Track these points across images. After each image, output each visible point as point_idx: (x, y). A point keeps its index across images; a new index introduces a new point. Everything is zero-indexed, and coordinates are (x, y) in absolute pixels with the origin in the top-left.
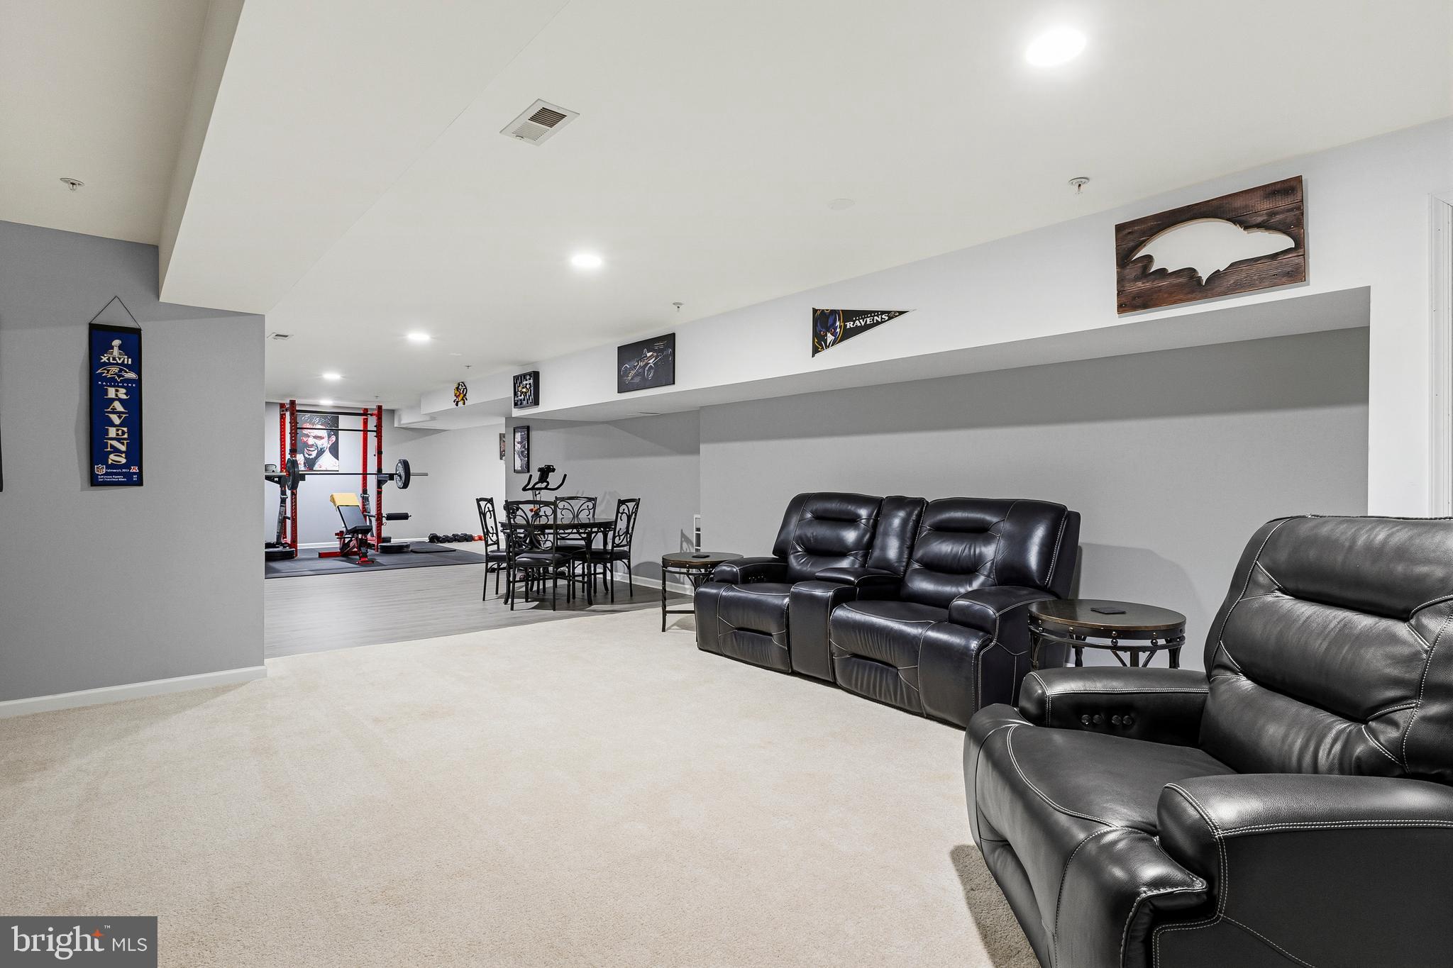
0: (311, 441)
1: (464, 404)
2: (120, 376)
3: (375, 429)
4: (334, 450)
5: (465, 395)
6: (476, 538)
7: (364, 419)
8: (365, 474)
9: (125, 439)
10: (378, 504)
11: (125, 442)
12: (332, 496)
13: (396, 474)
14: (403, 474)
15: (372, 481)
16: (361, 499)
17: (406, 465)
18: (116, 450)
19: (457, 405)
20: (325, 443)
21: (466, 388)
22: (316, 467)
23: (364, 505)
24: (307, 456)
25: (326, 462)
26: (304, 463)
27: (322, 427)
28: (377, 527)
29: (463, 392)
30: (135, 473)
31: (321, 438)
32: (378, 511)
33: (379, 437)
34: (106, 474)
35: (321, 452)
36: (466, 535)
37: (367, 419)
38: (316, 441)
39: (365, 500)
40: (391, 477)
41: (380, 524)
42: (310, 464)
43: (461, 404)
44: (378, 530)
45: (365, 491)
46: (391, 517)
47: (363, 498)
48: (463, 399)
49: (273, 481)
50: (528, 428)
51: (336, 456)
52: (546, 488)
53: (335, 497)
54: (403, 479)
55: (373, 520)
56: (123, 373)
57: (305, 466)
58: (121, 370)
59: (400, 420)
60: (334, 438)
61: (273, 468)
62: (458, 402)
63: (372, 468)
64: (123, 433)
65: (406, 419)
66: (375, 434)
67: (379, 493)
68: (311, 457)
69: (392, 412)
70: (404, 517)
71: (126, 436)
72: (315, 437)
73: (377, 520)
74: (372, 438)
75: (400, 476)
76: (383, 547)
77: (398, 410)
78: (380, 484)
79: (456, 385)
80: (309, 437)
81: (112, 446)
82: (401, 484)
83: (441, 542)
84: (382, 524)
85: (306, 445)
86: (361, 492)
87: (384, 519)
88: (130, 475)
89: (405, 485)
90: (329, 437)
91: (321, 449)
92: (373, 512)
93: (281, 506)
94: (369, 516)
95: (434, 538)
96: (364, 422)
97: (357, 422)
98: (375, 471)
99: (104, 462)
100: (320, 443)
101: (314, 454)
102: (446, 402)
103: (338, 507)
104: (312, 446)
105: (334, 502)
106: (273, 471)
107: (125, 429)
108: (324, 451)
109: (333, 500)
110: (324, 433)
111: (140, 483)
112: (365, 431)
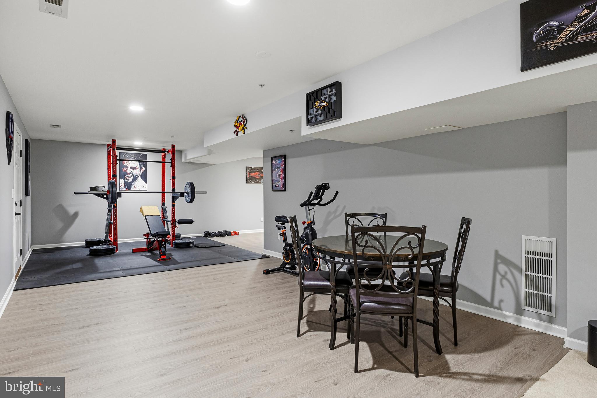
0: (129, 171)
1: (244, 133)
3: (170, 161)
4: (144, 177)
5: (245, 125)
6: (233, 234)
7: (163, 156)
8: (164, 192)
10: (172, 213)
12: (141, 208)
13: (186, 192)
14: (190, 192)
15: (168, 197)
16: (161, 209)
17: (192, 186)
19: (237, 135)
20: (138, 172)
21: (246, 119)
22: (132, 188)
23: (163, 213)
24: (126, 180)
25: (139, 184)
26: (125, 185)
27: (135, 160)
28: (172, 229)
29: (244, 122)
31: (135, 169)
32: (172, 218)
33: (173, 167)
35: (135, 178)
36: (227, 232)
37: (165, 155)
38: (132, 171)
39: (164, 210)
40: (182, 194)
41: (174, 227)
42: (128, 186)
43: (241, 133)
44: (172, 231)
45: (164, 204)
46: (181, 222)
47: (163, 208)
48: (243, 129)
49: (103, 197)
50: (284, 157)
51: (145, 180)
52: (318, 204)
53: (143, 209)
54: (190, 195)
55: (169, 224)
57: (125, 187)
59: (186, 157)
60: (144, 169)
61: (103, 188)
62: (238, 132)
63: (168, 188)
65: (190, 156)
66: (170, 164)
67: (173, 206)
68: (129, 181)
69: (181, 152)
70: (190, 222)
72: (132, 168)
73: (172, 224)
74: (168, 167)
75: (188, 194)
76: (176, 244)
77: (185, 150)
78: (174, 199)
79: (236, 118)
80: (127, 167)
82: (188, 200)
83: (212, 237)
84: (175, 227)
85: (126, 173)
86: (161, 204)
87: (177, 223)
89: (192, 200)
90: (141, 168)
91: (136, 176)
92: (169, 218)
93: (108, 215)
94: (167, 221)
95: (207, 234)
96: (163, 157)
97: (159, 157)
98: (170, 190)
100: (134, 172)
101: (131, 179)
102: (228, 134)
103: (145, 216)
104: (130, 174)
105: (142, 213)
106: (103, 190)
108: (137, 178)
109: (142, 211)
110: (137, 165)
112: (164, 162)
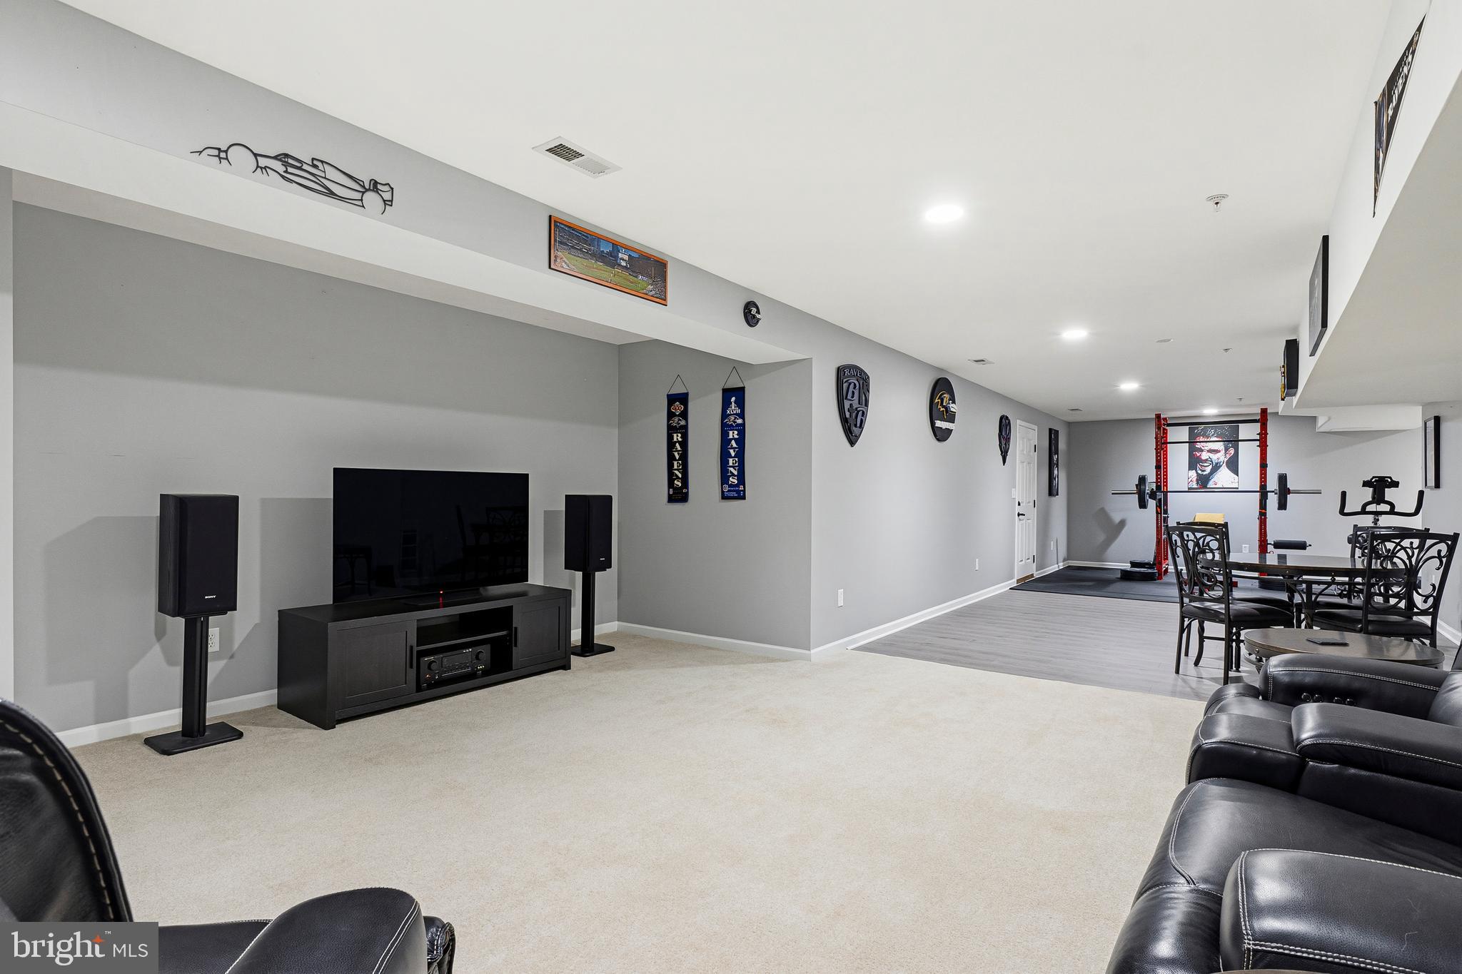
0: (1205, 456)
2: (735, 422)
4: (1233, 465)
8: (1263, 492)
9: (736, 466)
10: (1262, 529)
11: (737, 468)
17: (1284, 480)
18: (733, 475)
20: (1221, 457)
22: (1211, 484)
24: (1200, 472)
25: (1224, 477)
26: (1197, 480)
27: (1218, 439)
30: (742, 491)
31: (1217, 451)
32: (1263, 536)
33: (1263, 446)
34: (729, 491)
35: (1216, 467)
38: (1211, 455)
42: (1203, 481)
46: (1281, 545)
50: (1437, 419)
51: (1236, 472)
54: (1278, 497)
56: (736, 420)
57: (1197, 483)
58: (735, 418)
60: (1232, 451)
64: (736, 462)
67: (1263, 515)
68: (1204, 473)
70: (1301, 546)
71: (737, 465)
72: (1210, 451)
75: (1277, 494)
80: (1202, 451)
81: (731, 472)
85: (1199, 460)
87: (1270, 547)
88: (738, 492)
89: (1284, 505)
90: (1226, 449)
91: (1217, 463)
99: (727, 483)
100: (1214, 457)
101: (1208, 470)
104: (1206, 461)
107: (737, 459)
108: (1220, 466)
110: (1220, 446)
111: (744, 498)
